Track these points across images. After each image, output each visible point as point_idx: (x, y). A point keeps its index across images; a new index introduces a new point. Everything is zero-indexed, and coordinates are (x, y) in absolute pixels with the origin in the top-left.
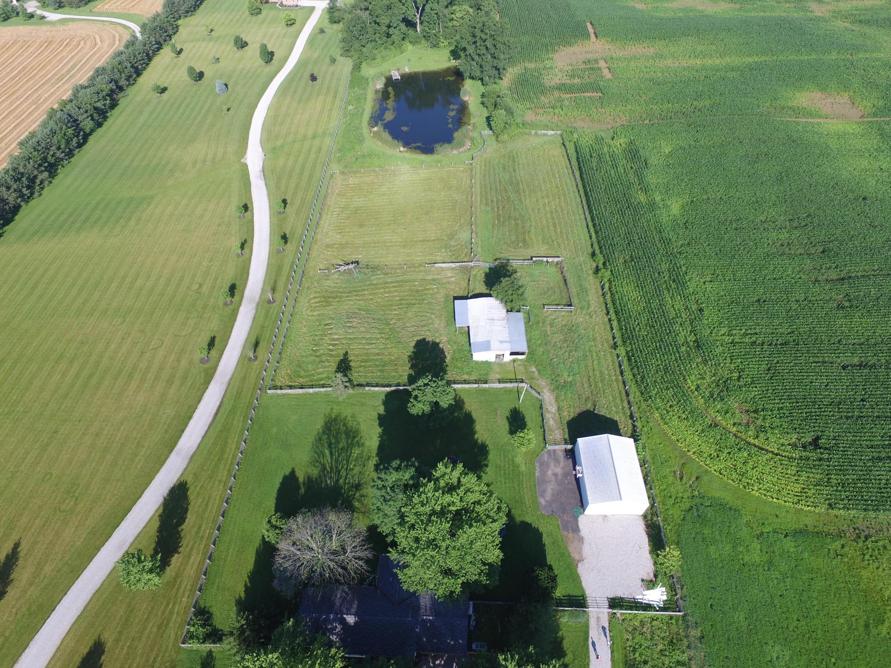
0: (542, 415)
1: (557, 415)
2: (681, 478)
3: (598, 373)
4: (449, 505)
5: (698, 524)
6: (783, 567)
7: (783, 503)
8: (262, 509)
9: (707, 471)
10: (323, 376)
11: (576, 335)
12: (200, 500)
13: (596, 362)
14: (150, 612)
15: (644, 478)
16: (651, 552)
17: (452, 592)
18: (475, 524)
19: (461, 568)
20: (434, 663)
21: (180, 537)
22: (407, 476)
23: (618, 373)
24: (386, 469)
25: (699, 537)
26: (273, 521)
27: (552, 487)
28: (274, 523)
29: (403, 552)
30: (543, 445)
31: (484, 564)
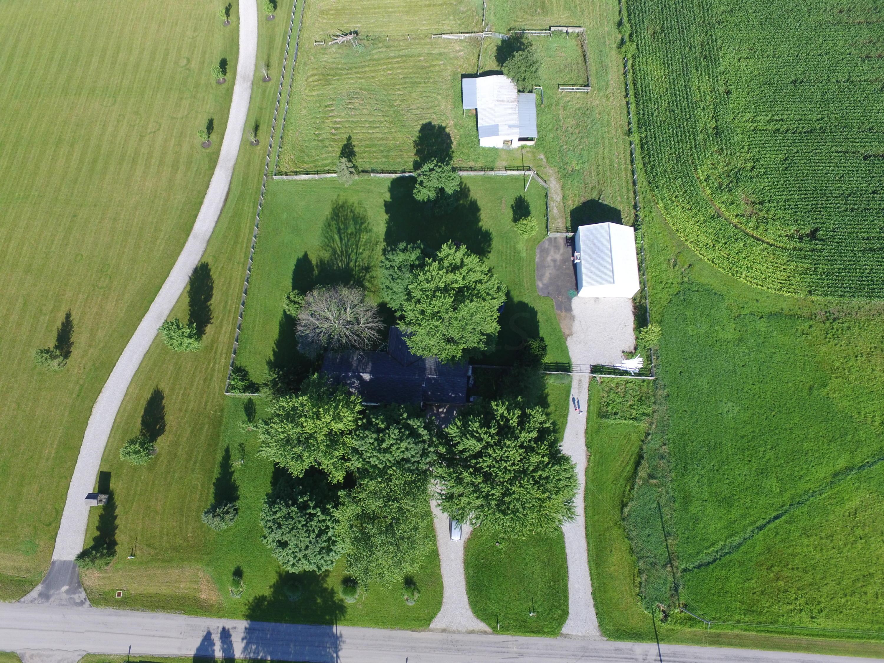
0: (547, 204)
1: (562, 204)
2: (674, 266)
3: (607, 161)
4: (452, 283)
5: (683, 306)
6: (752, 342)
7: (766, 289)
8: (281, 288)
9: (700, 259)
10: (328, 162)
11: (590, 120)
12: (223, 280)
13: (607, 150)
14: (195, 369)
15: (638, 265)
16: (634, 329)
17: (454, 357)
18: (476, 300)
19: (462, 337)
20: (438, 410)
21: (210, 310)
22: (413, 257)
23: (628, 161)
24: (393, 250)
25: (681, 317)
26: (292, 296)
27: (550, 271)
28: (293, 299)
29: (410, 323)
30: (545, 233)
31: (483, 334)
